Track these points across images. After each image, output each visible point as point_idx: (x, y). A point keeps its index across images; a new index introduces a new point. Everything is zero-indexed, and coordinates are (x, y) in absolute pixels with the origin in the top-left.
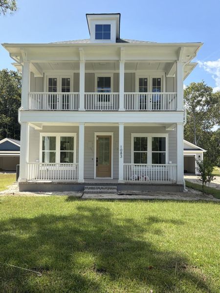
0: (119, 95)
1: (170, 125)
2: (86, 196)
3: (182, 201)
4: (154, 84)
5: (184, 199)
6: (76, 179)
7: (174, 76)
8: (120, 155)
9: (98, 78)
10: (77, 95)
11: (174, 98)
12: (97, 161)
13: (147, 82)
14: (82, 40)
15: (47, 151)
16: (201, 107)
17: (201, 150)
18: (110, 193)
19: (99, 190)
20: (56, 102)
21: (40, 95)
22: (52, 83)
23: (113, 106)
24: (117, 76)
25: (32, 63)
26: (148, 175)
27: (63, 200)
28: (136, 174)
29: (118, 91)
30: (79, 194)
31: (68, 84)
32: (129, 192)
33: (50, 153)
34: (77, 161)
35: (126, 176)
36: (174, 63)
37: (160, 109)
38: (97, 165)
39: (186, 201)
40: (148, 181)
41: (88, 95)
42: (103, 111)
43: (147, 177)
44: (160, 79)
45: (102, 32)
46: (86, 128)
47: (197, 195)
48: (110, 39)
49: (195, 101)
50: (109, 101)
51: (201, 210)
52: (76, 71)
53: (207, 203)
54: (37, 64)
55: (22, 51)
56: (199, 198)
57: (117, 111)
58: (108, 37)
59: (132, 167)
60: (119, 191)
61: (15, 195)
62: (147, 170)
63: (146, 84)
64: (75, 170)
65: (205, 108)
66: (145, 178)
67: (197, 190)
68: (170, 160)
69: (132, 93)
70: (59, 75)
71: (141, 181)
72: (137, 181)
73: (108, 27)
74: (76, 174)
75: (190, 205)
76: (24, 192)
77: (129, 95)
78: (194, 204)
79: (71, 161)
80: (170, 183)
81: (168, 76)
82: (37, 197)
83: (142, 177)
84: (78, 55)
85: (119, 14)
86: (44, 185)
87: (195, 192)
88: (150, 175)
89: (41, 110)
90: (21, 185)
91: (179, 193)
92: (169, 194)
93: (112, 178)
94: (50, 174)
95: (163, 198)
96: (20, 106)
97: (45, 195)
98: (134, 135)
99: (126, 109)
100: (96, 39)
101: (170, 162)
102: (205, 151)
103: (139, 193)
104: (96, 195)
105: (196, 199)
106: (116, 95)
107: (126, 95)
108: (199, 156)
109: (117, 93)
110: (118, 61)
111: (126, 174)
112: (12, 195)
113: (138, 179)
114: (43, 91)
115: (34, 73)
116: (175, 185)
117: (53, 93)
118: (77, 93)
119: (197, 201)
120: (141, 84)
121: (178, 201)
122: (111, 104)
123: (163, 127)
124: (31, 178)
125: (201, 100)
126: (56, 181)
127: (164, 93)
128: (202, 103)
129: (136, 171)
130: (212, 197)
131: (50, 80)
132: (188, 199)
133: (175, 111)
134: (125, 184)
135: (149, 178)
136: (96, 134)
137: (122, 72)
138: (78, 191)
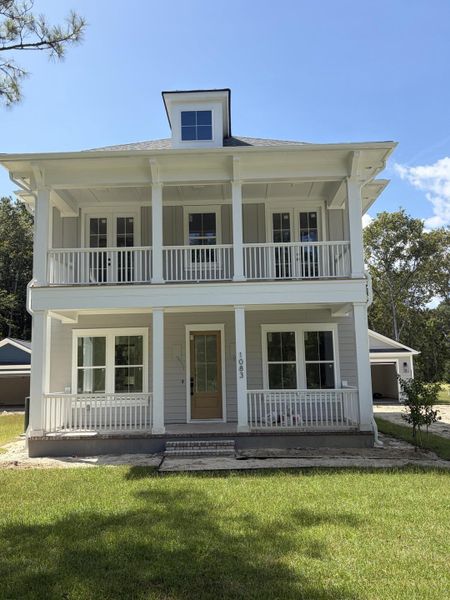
0: (232, 250)
1: (340, 307)
2: (170, 464)
3: (372, 470)
4: (303, 224)
5: (376, 464)
6: (148, 424)
7: (343, 207)
8: (238, 372)
9: (190, 215)
10: (148, 251)
11: (345, 251)
12: (192, 385)
13: (288, 220)
14: (157, 142)
15: (88, 367)
16: (403, 262)
17: (408, 351)
18: (221, 455)
19: (196, 450)
20: (105, 267)
21: (71, 254)
22: (98, 227)
23: (222, 271)
24: (227, 211)
25: (57, 191)
26: (298, 410)
27: (120, 478)
28: (273, 410)
29: (230, 241)
30: (154, 461)
31: (130, 228)
32: (261, 451)
33: (95, 370)
34: (150, 389)
35: (253, 414)
36: (340, 183)
37: (317, 275)
38: (192, 394)
39: (379, 470)
40: (300, 427)
41: (169, 251)
42: (201, 282)
43: (296, 416)
44: (315, 213)
45: (195, 125)
46: (167, 317)
47: (403, 453)
48: (210, 138)
49: (392, 249)
50: (213, 260)
51: (412, 490)
52: (145, 204)
53: (425, 473)
54: (65, 191)
55: (35, 169)
56: (407, 461)
57: (230, 281)
58: (206, 134)
59: (265, 396)
60: (240, 451)
61: (18, 468)
62: (296, 402)
63: (287, 224)
64: (146, 405)
65: (412, 263)
66: (294, 419)
67: (402, 440)
68: (343, 377)
69: (260, 245)
70: (111, 212)
71: (286, 426)
72: (277, 428)
73: (206, 116)
74: (148, 414)
75: (389, 479)
76: (39, 459)
77: (253, 249)
78: (396, 477)
79: (138, 387)
80: (346, 427)
81: (330, 208)
82: (65, 470)
83: (286, 417)
84: (148, 172)
85: (229, 90)
86: (81, 442)
87: (398, 445)
88: (303, 410)
89: (73, 286)
90: (32, 442)
91: (365, 451)
92: (344, 453)
93: (225, 420)
94: (93, 416)
95: (332, 463)
96: (31, 278)
97: (83, 465)
98: (267, 328)
99: (249, 276)
100: (183, 139)
101: (345, 384)
102: (416, 353)
103: (282, 453)
104: (190, 461)
105: (400, 463)
106: (227, 250)
107: (248, 249)
108: (405, 364)
109: (228, 246)
110: (229, 182)
111: (253, 411)
112: (12, 466)
113: (279, 422)
114: (78, 246)
115: (60, 208)
116: (356, 433)
117: (98, 250)
118: (148, 248)
119: (404, 469)
120: (276, 226)
121: (363, 470)
122: (217, 267)
123: (326, 312)
124: (53, 427)
125: (402, 249)
126: (105, 432)
127: (323, 244)
128: (404, 253)
129: (273, 404)
130: (435, 457)
131: (93, 222)
132: (383, 463)
133: (349, 278)
134: (252, 435)
135: (301, 418)
136: (190, 328)
137: (237, 203)
138: (152, 452)
